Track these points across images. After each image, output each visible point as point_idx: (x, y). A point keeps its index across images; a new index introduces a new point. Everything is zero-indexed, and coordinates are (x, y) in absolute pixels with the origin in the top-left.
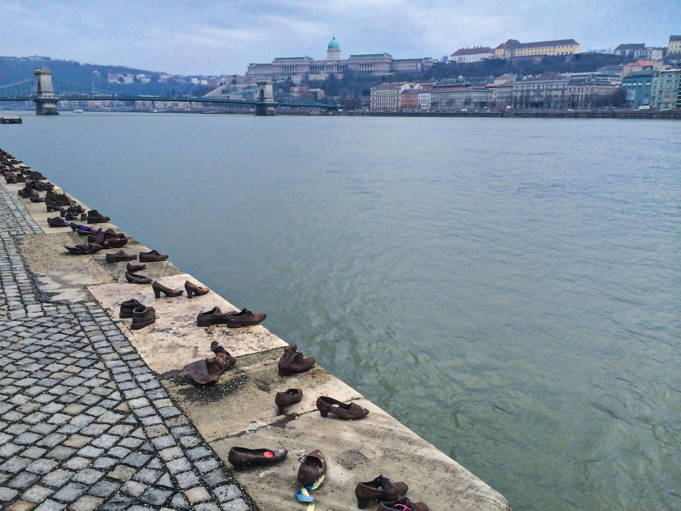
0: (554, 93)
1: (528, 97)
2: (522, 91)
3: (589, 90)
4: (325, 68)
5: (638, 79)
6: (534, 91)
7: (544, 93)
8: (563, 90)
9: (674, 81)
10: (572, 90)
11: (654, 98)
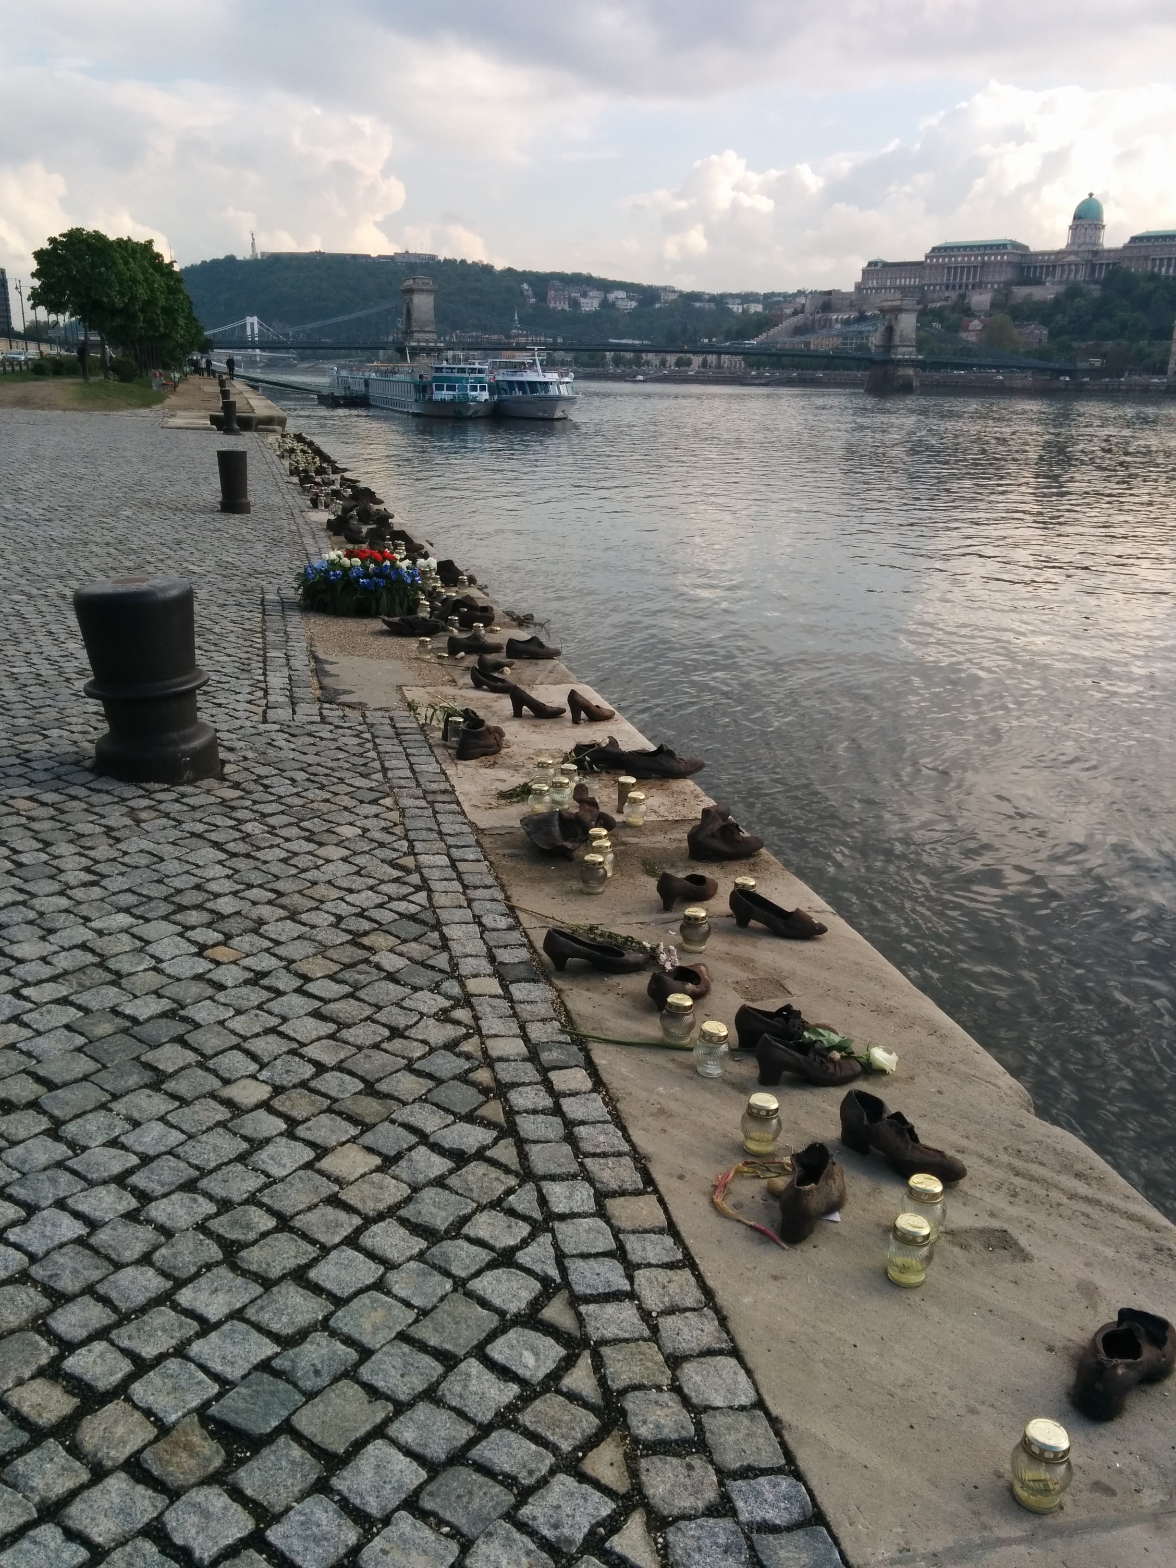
4: (1058, 271)
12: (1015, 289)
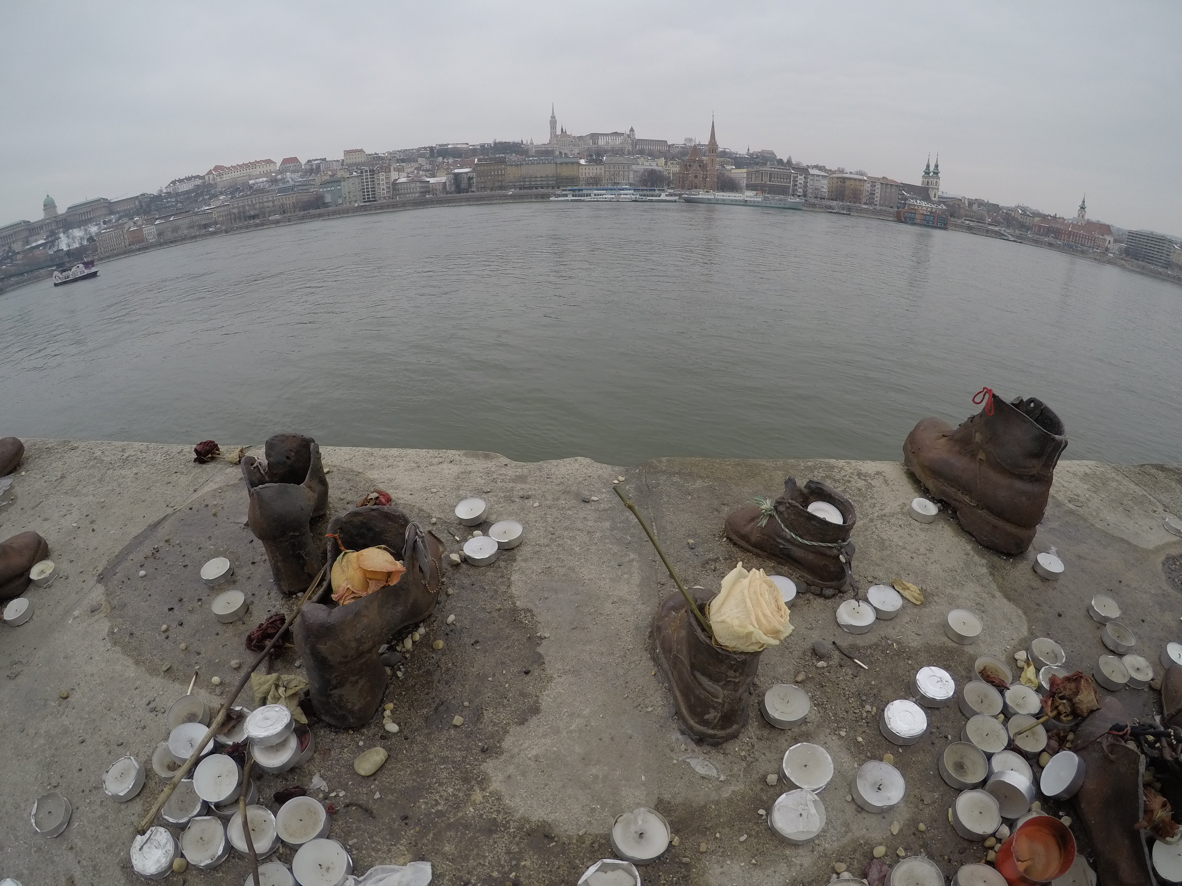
0: (266, 204)
1: (244, 212)
2: (238, 207)
3: (294, 198)
5: (330, 185)
6: (249, 205)
7: (257, 206)
8: (273, 201)
9: (357, 183)
10: (281, 200)
11: (345, 198)
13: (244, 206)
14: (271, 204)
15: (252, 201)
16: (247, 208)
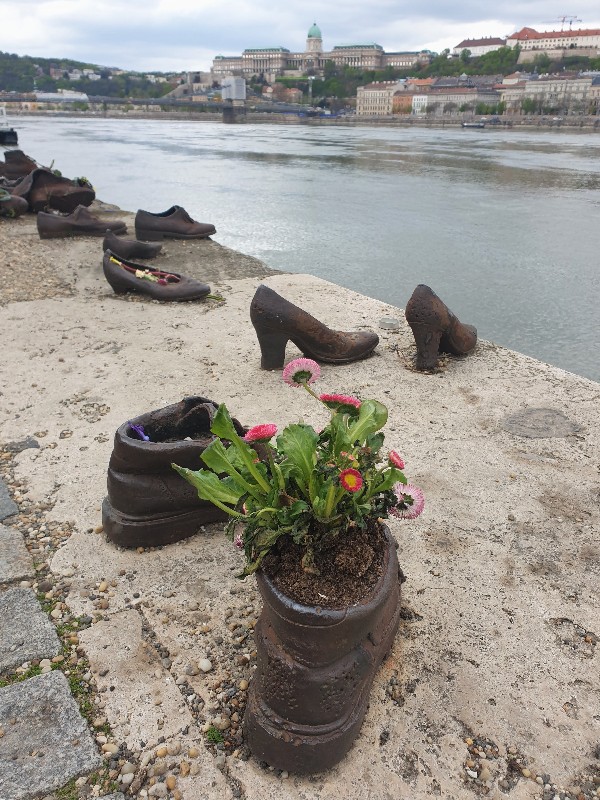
0: (573, 96)
1: (542, 101)
2: (536, 94)
4: (304, 62)
6: (550, 93)
8: (585, 93)
10: (596, 93)
12: (286, 72)
13: (543, 94)
14: (579, 97)
15: (556, 88)
16: (547, 97)
